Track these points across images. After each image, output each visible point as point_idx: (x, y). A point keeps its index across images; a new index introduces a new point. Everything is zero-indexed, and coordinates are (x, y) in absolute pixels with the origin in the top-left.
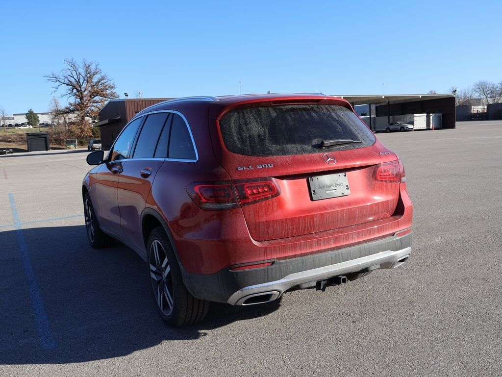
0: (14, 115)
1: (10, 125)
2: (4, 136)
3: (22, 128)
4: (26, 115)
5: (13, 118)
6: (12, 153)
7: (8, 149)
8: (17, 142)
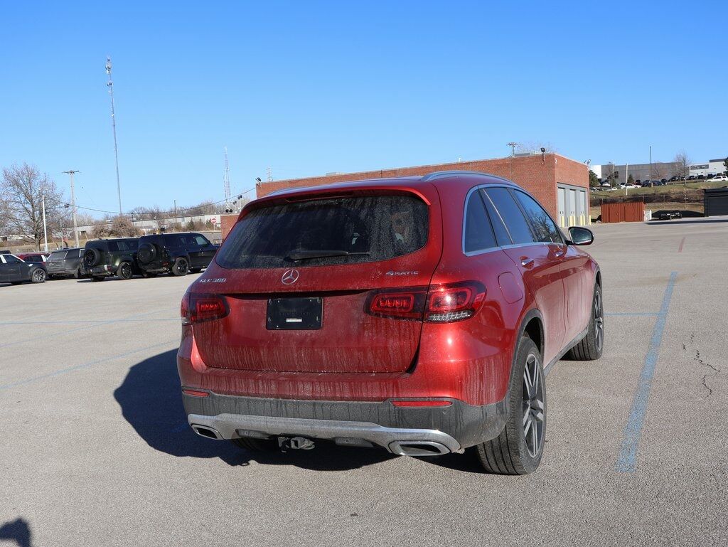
0: (711, 161)
1: (701, 177)
2: (680, 193)
3: (713, 180)
4: (725, 160)
5: (707, 167)
6: (680, 217)
7: (674, 212)
8: (695, 201)
